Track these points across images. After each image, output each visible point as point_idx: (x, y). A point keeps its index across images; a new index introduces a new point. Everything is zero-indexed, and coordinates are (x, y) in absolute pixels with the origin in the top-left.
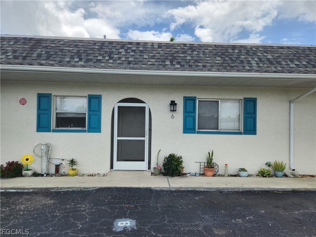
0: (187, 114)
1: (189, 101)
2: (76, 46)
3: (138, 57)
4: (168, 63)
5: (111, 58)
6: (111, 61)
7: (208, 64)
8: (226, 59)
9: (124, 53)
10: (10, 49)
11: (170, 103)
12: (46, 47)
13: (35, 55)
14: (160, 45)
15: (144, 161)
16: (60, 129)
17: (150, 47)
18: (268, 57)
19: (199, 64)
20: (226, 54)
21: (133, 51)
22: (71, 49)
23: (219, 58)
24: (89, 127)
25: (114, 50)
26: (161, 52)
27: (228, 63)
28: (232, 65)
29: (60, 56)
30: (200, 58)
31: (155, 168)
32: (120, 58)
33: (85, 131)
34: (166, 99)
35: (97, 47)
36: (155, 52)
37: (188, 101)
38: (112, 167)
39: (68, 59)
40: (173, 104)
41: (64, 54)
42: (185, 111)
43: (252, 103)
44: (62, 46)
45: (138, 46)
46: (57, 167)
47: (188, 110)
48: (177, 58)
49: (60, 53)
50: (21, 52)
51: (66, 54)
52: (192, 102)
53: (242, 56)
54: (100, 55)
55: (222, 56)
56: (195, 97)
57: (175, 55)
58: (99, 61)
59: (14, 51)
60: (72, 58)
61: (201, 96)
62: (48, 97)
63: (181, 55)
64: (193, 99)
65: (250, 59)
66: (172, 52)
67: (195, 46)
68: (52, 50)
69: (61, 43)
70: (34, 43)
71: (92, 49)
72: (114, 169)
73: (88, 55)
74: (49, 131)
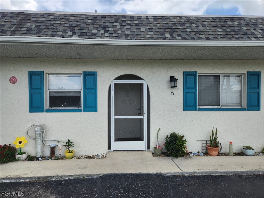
0: (188, 90)
1: (190, 77)
2: (68, 20)
3: (135, 30)
4: (167, 35)
5: (106, 31)
7: (210, 36)
8: (228, 30)
9: (119, 27)
11: (169, 79)
12: (36, 21)
13: (24, 29)
14: (155, 18)
15: (142, 140)
16: (54, 108)
17: (145, 20)
19: (201, 36)
20: (226, 26)
21: (128, 24)
22: (62, 23)
23: (221, 30)
24: (85, 106)
25: (108, 24)
26: (157, 25)
27: (232, 35)
28: (237, 36)
29: (51, 30)
30: (200, 30)
31: (155, 148)
32: (115, 32)
33: (80, 111)
34: (165, 75)
35: (90, 21)
36: (152, 25)
37: (188, 77)
38: (109, 147)
39: (61, 33)
40: (173, 79)
41: (55, 28)
42: (186, 87)
43: (257, 77)
44: (53, 20)
45: (132, 20)
46: (53, 150)
47: (188, 86)
48: (176, 30)
50: (9, 26)
51: (58, 27)
52: (192, 77)
53: (243, 28)
54: (94, 28)
55: (223, 28)
56: (196, 72)
57: (174, 27)
60: (65, 31)
61: (202, 71)
62: (40, 74)
65: (253, 31)
66: (169, 25)
67: (191, 18)
68: (42, 24)
69: (51, 17)
70: (23, 17)
71: (85, 23)
72: (112, 149)
73: (81, 29)
74: (43, 111)
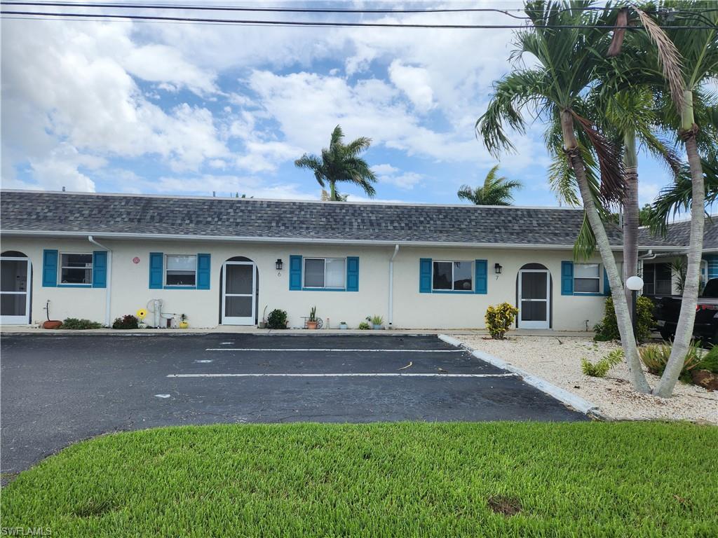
0: (293, 272)
1: (295, 260)
2: (186, 206)
3: (246, 217)
4: (274, 224)
5: (220, 219)
6: (220, 223)
8: (331, 220)
9: (232, 214)
10: (123, 210)
11: (276, 261)
12: (157, 208)
13: (148, 217)
14: (269, 203)
15: (251, 316)
16: (170, 286)
17: (259, 206)
18: (372, 218)
21: (242, 211)
22: (181, 209)
23: (324, 220)
24: (199, 284)
25: (223, 210)
26: (269, 212)
27: (331, 225)
28: (334, 227)
29: (172, 218)
30: (306, 219)
31: (261, 323)
32: (228, 219)
33: (195, 288)
34: (273, 258)
35: (206, 207)
36: (263, 212)
38: (220, 322)
39: (179, 222)
40: (279, 262)
41: (175, 215)
42: (292, 269)
43: (355, 262)
44: (172, 206)
45: (247, 205)
46: (169, 321)
47: (294, 268)
48: (284, 219)
49: (170, 215)
50: (135, 213)
51: (177, 215)
52: (298, 260)
53: (347, 217)
54: (210, 216)
55: (328, 217)
56: (302, 256)
57: (283, 216)
58: (209, 223)
59: (129, 214)
60: (183, 219)
61: (307, 255)
62: (160, 256)
63: (288, 216)
64: (300, 258)
65: (354, 220)
66: (280, 212)
67: (304, 204)
68: (163, 211)
69: (171, 202)
70: (145, 203)
71: (202, 210)
72: (223, 324)
73: (198, 216)
74: (161, 288)
